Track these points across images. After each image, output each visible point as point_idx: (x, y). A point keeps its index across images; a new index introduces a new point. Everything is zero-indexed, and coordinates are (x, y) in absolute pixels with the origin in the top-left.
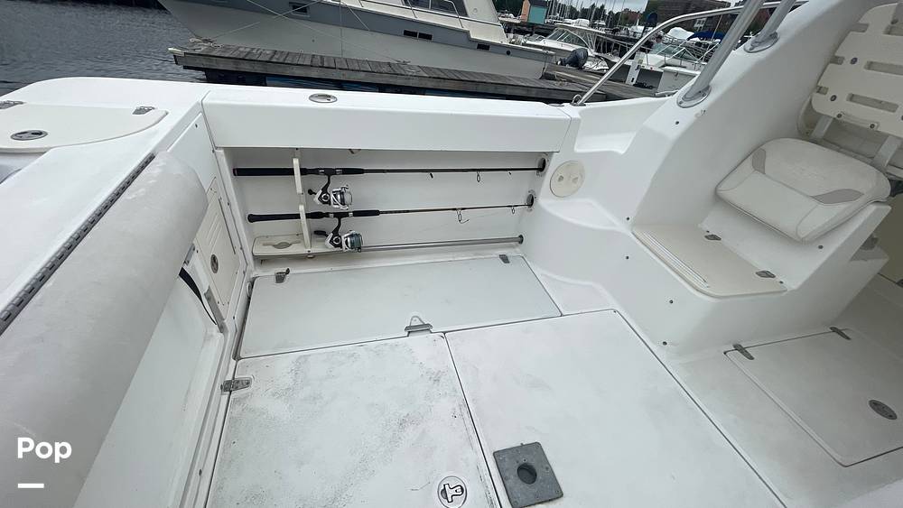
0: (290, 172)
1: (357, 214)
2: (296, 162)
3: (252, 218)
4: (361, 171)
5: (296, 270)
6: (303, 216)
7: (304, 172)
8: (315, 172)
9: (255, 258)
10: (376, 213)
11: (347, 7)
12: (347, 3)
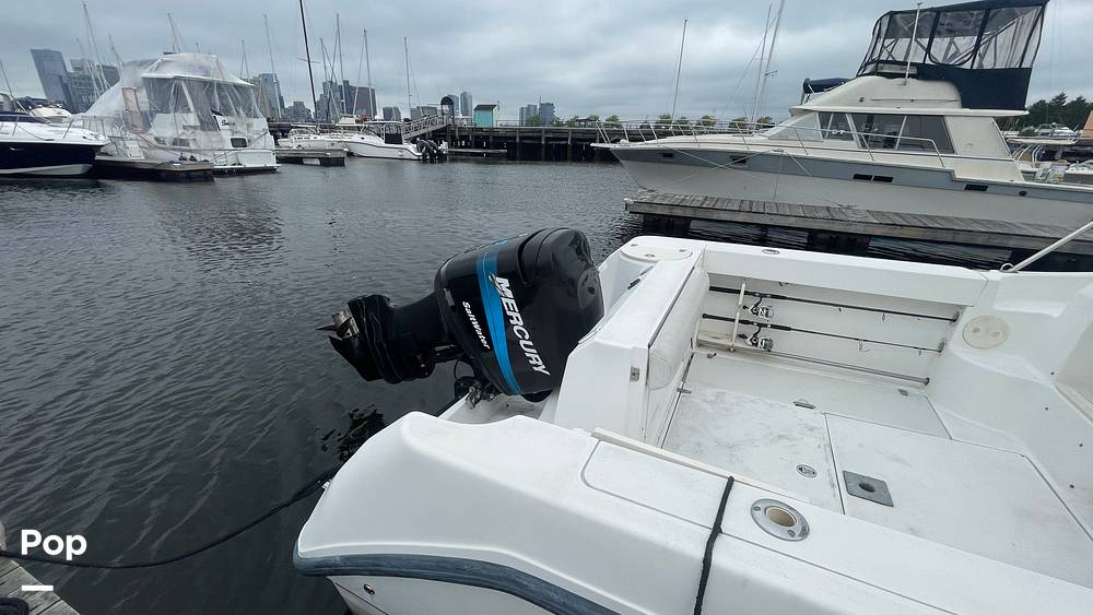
0: (739, 292)
1: (773, 326)
2: (744, 285)
3: (705, 316)
4: (786, 298)
5: (722, 356)
6: (737, 321)
7: (746, 293)
8: (753, 294)
9: (698, 341)
10: (789, 329)
11: (789, 157)
12: (791, 152)
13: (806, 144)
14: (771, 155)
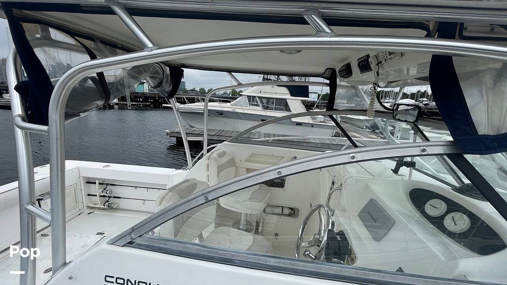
0: (95, 183)
1: (114, 197)
2: (97, 181)
3: (89, 195)
4: (115, 185)
5: (96, 212)
6: (98, 196)
7: (99, 184)
8: (103, 184)
9: (88, 207)
10: (120, 198)
11: (237, 113)
12: (238, 111)
13: (243, 107)
14: (231, 112)
